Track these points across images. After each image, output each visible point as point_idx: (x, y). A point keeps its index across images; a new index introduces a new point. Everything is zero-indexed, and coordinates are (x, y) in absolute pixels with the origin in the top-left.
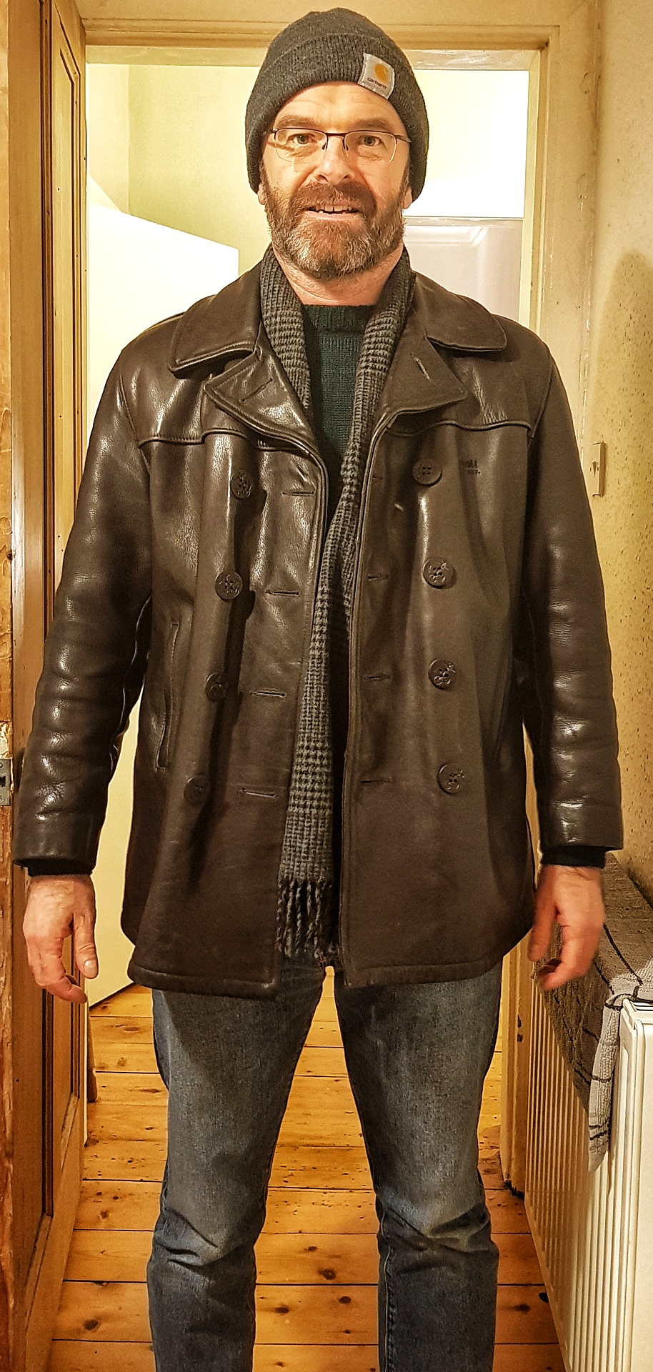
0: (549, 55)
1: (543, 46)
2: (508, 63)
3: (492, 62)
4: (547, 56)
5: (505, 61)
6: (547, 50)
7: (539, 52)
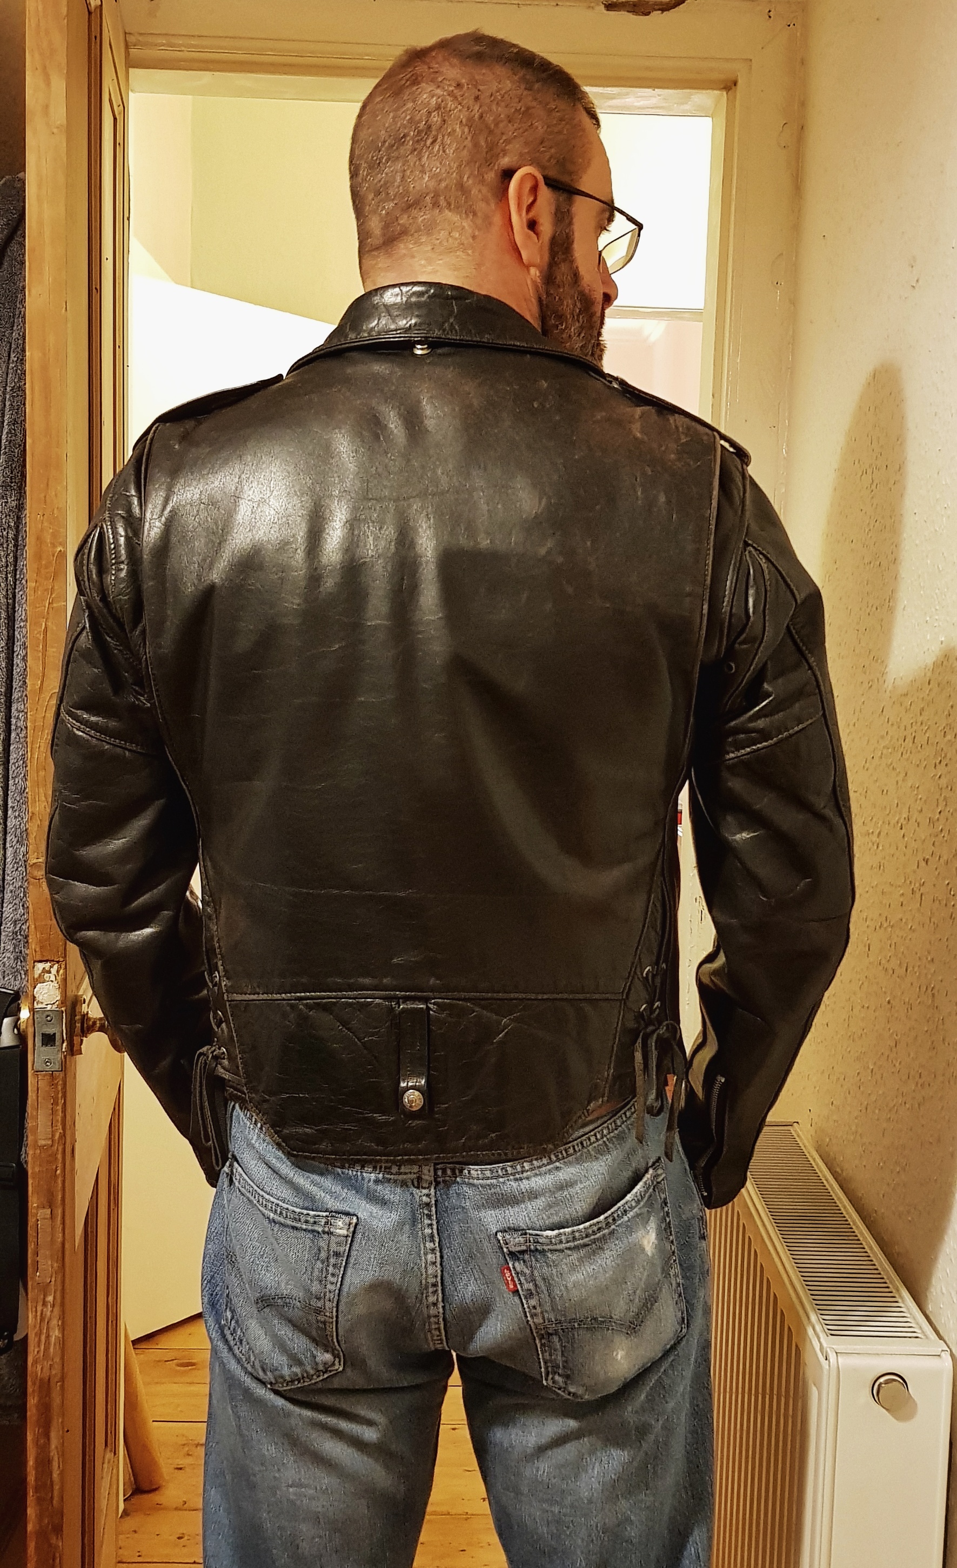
0: (738, 97)
1: (730, 86)
2: (687, 107)
3: (664, 105)
4: (735, 97)
5: (682, 104)
6: (735, 91)
7: (725, 93)
